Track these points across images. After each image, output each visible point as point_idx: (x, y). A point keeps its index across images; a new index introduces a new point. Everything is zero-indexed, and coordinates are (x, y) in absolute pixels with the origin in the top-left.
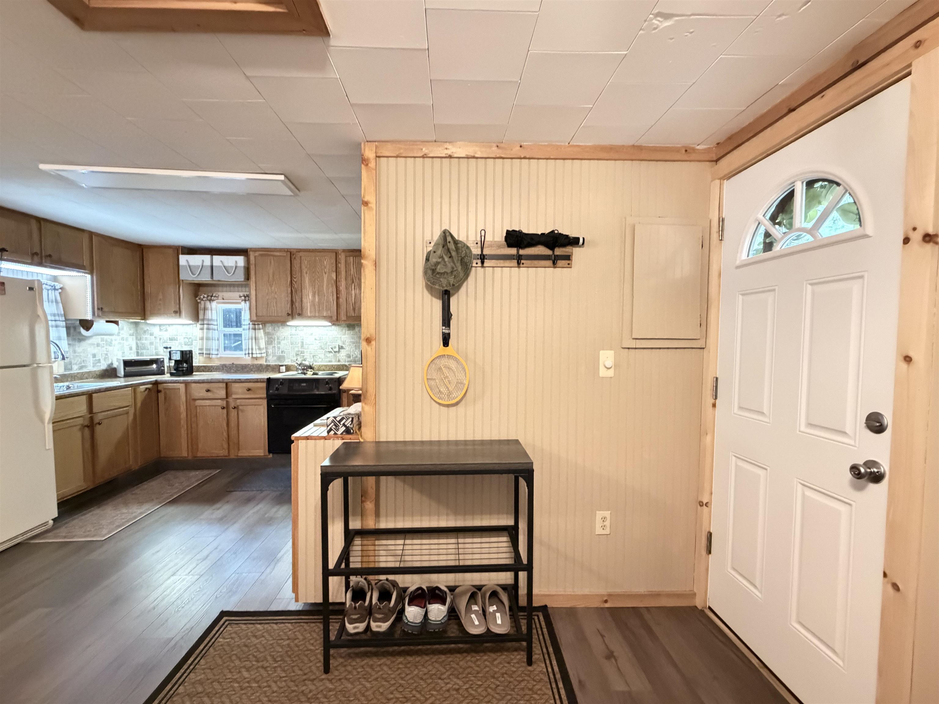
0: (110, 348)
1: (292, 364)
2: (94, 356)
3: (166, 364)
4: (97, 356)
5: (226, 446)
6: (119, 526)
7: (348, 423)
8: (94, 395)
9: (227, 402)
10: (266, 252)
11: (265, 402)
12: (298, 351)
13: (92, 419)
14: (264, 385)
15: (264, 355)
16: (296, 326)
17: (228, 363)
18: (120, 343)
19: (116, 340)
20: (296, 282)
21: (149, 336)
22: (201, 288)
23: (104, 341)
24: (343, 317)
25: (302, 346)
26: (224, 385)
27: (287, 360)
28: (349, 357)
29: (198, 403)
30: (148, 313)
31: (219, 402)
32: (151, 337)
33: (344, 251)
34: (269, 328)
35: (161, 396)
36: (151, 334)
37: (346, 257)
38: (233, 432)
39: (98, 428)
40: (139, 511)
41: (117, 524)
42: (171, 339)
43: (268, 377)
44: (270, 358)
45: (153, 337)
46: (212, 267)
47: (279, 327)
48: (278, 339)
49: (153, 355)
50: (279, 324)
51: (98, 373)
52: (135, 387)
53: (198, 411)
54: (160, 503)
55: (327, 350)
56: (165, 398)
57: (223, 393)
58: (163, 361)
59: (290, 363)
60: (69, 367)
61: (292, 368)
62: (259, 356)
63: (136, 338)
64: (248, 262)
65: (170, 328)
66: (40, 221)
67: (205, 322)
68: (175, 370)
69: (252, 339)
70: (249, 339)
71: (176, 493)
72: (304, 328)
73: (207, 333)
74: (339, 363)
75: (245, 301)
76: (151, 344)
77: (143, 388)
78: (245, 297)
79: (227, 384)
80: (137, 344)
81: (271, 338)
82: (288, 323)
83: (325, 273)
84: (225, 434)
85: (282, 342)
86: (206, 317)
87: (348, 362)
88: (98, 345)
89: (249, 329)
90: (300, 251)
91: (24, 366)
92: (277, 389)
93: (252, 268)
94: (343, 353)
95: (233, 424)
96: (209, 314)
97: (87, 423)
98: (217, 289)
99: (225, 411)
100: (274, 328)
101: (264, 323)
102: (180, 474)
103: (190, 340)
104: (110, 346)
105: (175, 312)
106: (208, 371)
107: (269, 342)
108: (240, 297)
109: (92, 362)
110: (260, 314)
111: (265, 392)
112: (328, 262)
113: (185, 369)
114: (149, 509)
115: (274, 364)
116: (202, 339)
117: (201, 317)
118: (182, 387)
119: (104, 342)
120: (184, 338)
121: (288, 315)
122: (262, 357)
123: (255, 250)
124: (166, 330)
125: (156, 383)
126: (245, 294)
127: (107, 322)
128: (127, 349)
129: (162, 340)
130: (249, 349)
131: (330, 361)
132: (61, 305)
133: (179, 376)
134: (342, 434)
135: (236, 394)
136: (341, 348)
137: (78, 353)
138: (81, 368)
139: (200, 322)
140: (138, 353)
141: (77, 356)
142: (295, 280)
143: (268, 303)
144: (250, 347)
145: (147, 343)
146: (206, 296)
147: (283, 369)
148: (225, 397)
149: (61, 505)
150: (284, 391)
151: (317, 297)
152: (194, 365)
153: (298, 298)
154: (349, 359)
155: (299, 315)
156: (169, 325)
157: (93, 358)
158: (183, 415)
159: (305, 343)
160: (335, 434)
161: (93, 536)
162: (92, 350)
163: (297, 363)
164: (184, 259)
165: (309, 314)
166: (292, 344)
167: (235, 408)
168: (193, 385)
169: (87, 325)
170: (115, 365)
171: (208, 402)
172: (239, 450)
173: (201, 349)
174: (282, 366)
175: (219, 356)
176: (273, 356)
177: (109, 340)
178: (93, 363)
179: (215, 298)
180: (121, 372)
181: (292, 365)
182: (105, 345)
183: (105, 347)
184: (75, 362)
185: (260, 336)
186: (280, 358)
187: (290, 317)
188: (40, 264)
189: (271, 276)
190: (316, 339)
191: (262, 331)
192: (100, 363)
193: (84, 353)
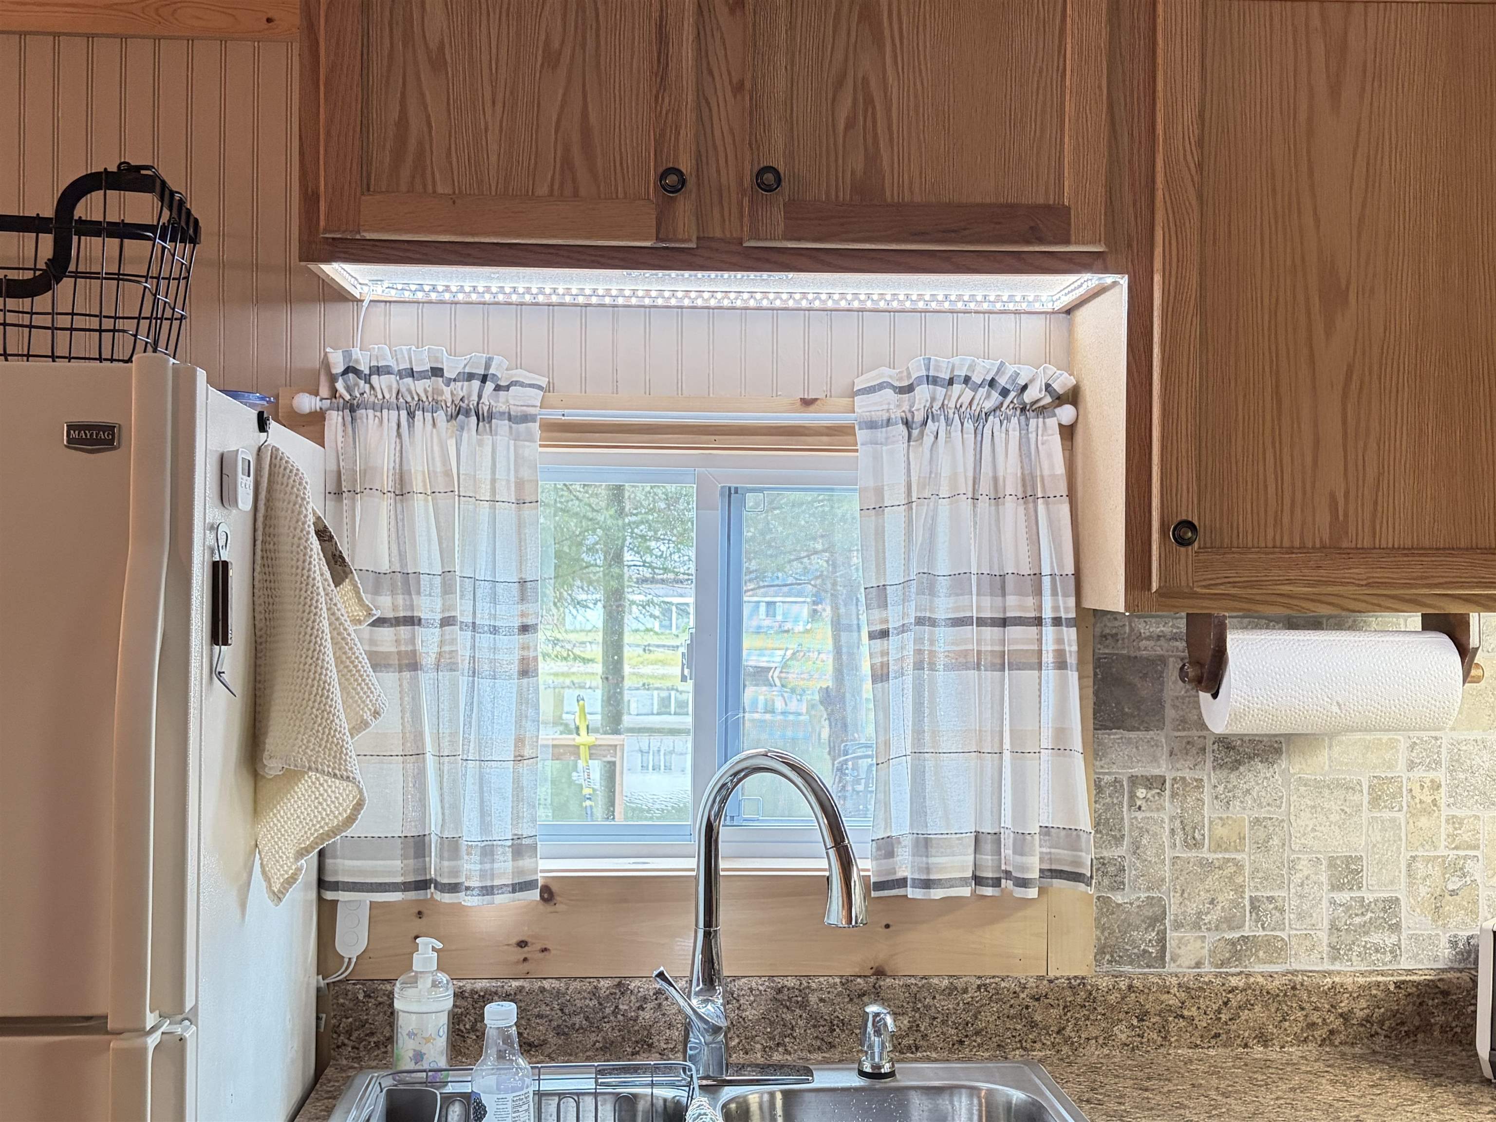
2: (1346, 872)
4: (1369, 877)
23: (1436, 764)
51: (1360, 1008)
60: (1144, 939)
88: (1383, 793)
104: (1488, 802)
109: (1323, 915)
119: (1441, 775)
137: (1219, 846)
138: (1239, 950)
141: (1208, 866)
157: (1336, 887)
162: (1319, 831)
177: (1484, 761)
178: (1334, 927)
182: (1443, 797)
184: (1192, 908)
192: (1396, 928)
193: (1263, 846)
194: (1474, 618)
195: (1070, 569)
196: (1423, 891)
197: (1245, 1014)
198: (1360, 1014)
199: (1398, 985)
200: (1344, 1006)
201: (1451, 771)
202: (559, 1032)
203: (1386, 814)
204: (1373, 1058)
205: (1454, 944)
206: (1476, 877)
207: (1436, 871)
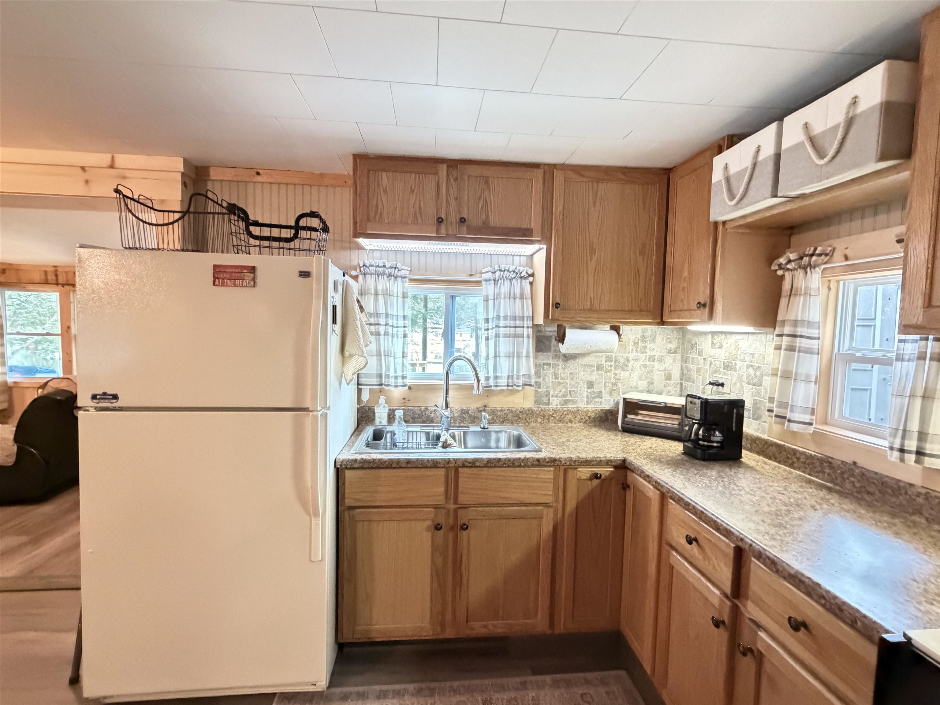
0: (624, 375)
2: (591, 385)
4: (596, 386)
19: (636, 360)
21: (697, 356)
23: (612, 361)
26: (730, 549)
30: (666, 310)
32: (699, 357)
36: (700, 354)
42: (726, 367)
45: (702, 358)
46: (778, 157)
51: (593, 415)
53: (674, 579)
60: (545, 399)
63: (682, 357)
65: (727, 343)
67: (788, 330)
73: (788, 359)
77: (585, 472)
80: (681, 370)
86: (792, 316)
88: (599, 367)
96: (798, 308)
98: (834, 227)
103: (758, 373)
104: (623, 370)
105: (701, 305)
109: (585, 394)
113: (715, 444)
116: (773, 373)
117: (780, 315)
119: (613, 364)
120: (748, 367)
125: (624, 467)
128: (658, 378)
129: (712, 366)
130: (905, 431)
132: (530, 303)
137: (562, 379)
138: (566, 402)
139: (776, 331)
140: (681, 385)
141: (560, 383)
146: (794, 256)
148: (730, 589)
157: (588, 388)
162: (585, 376)
164: (720, 166)
169: (560, 333)
173: (767, 402)
175: (810, 430)
177: (622, 360)
178: (587, 397)
180: (620, 421)
182: (613, 368)
183: (613, 372)
184: (556, 393)
192: (601, 398)
193: (572, 379)
194: (621, 327)
195: (531, 315)
196: (608, 389)
197: (567, 416)
198: (593, 416)
199: (601, 410)
200: (589, 414)
201: (615, 362)
202: (412, 418)
203: (600, 372)
204: (595, 426)
205: (614, 401)
206: (620, 386)
207: (610, 385)
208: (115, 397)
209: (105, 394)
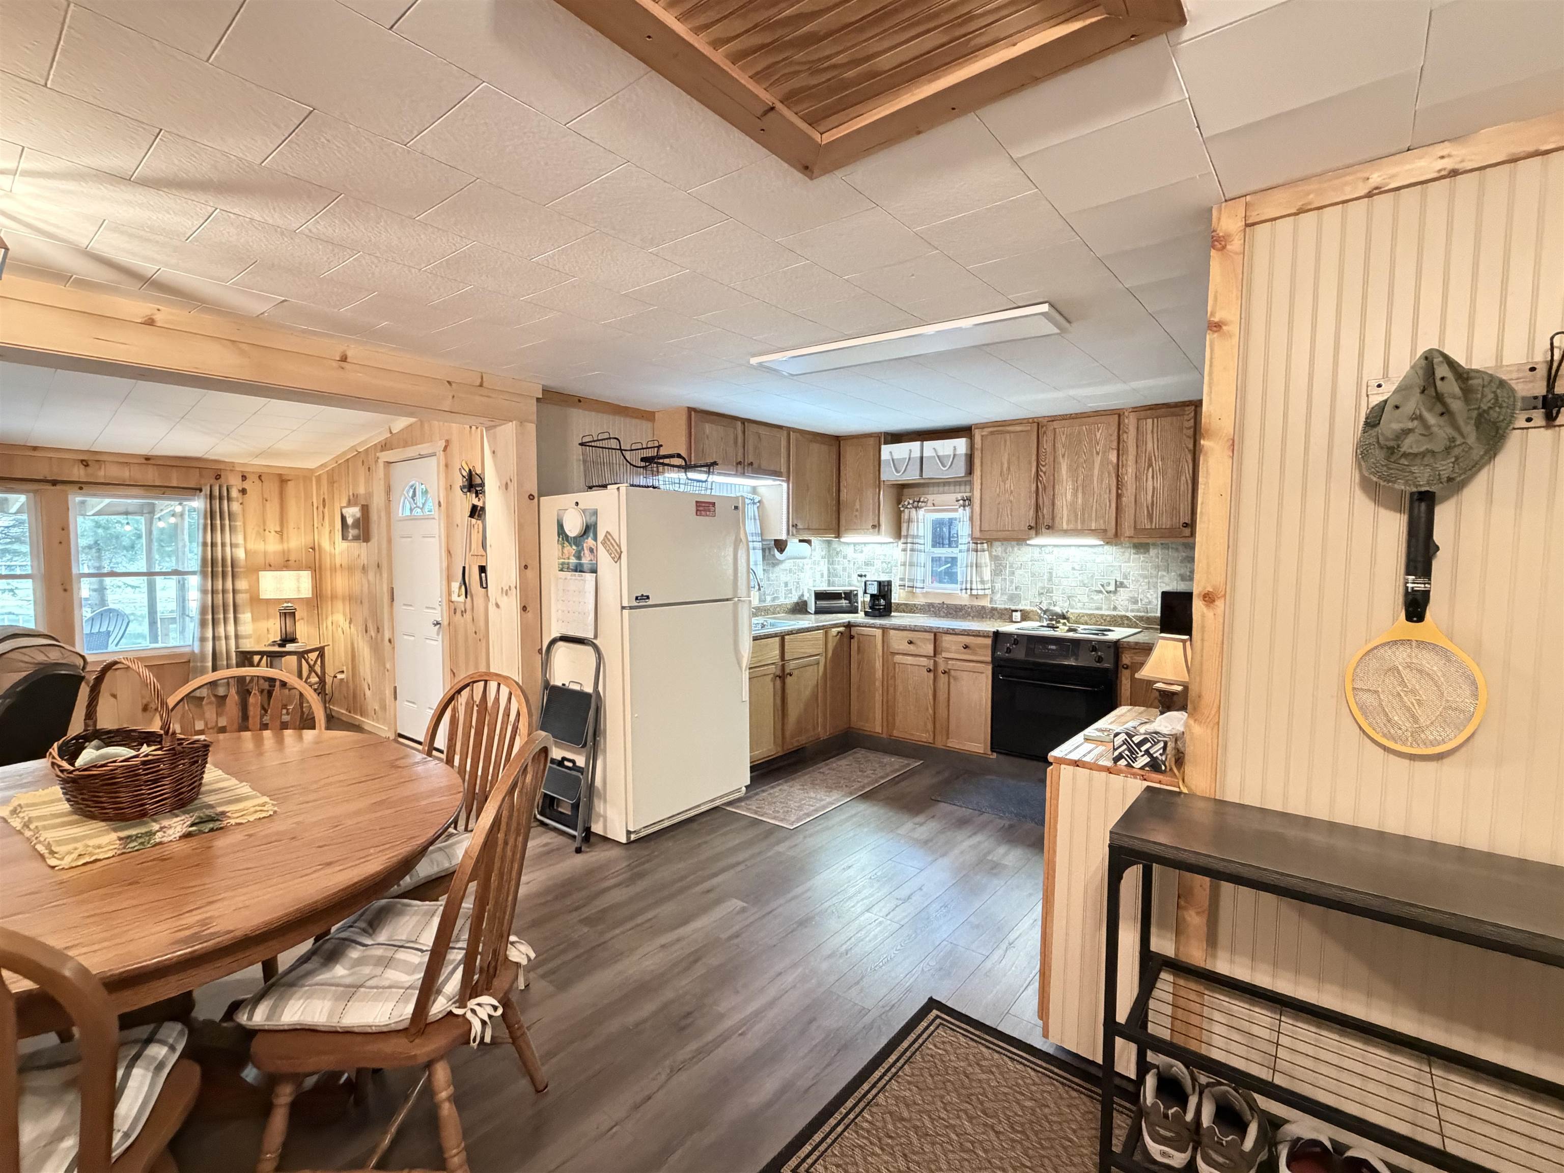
0: (802, 575)
1: (1032, 608)
3: (860, 599)
4: (788, 586)
5: (930, 726)
6: (808, 815)
7: (1157, 751)
8: (786, 637)
9: (935, 661)
10: (999, 427)
11: (989, 669)
12: (1043, 588)
13: (783, 666)
14: (989, 641)
15: (988, 592)
16: (1041, 546)
17: (937, 601)
18: (811, 568)
19: (807, 564)
20: (1045, 473)
21: (842, 559)
22: (906, 491)
23: (797, 566)
24: (1127, 529)
25: (1050, 580)
26: (932, 636)
27: (1023, 602)
28: (1136, 602)
29: (898, 658)
30: (842, 529)
31: (924, 661)
32: (845, 560)
33: (1135, 410)
34: (998, 549)
35: (854, 643)
36: (845, 557)
37: (1138, 420)
38: (942, 711)
39: (789, 680)
40: (828, 800)
41: (806, 811)
42: (867, 564)
43: (994, 630)
44: (997, 597)
45: (847, 560)
46: (922, 458)
47: (1013, 547)
48: (1011, 567)
49: (845, 586)
50: (1014, 543)
51: (789, 607)
52: (826, 629)
53: (897, 670)
54: (851, 794)
55: (1094, 588)
56: (859, 647)
57: (929, 649)
58: (857, 595)
59: (1028, 608)
60: (764, 597)
61: (1031, 615)
62: (980, 592)
63: (829, 561)
64: (972, 447)
65: (866, 549)
66: (744, 421)
67: (909, 540)
68: (871, 608)
69: (972, 566)
70: (967, 566)
71: (869, 784)
72: (1055, 549)
73: (911, 556)
74: (1115, 613)
75: (964, 506)
76: (844, 569)
77: (835, 631)
78: (964, 500)
79: (936, 635)
80: (829, 570)
81: (1001, 564)
82: (1028, 542)
83: (1098, 453)
84: (931, 711)
85: (1018, 572)
86: (911, 532)
87: (1132, 611)
88: (791, 571)
89: (968, 550)
90: (1053, 419)
91: (727, 600)
92: (1009, 650)
93: (977, 455)
94: (1123, 594)
95: (942, 696)
96: (913, 530)
97: (779, 673)
98: (926, 489)
99: (931, 675)
100: (1006, 549)
101: (990, 542)
102: (872, 756)
103: (889, 566)
104: (802, 572)
105: (874, 527)
106: (910, 612)
107: (997, 572)
108: (958, 501)
109: (784, 592)
110: (986, 527)
111: (989, 652)
112: (1103, 433)
113: (882, 607)
114: (838, 800)
115: (1003, 606)
116: (904, 564)
117: (904, 533)
118: (878, 633)
119: (797, 568)
120: (883, 563)
121: (1031, 528)
122: (985, 595)
123: (982, 426)
124: (862, 552)
125: (849, 626)
126: (965, 495)
127: (801, 541)
129: (856, 565)
130: (966, 581)
131: (1098, 609)
132: (758, 522)
133: (874, 616)
134: (1142, 768)
135: (948, 651)
136: (1119, 585)
137: (772, 581)
138: (775, 599)
139: (903, 540)
140: (829, 581)
141: (771, 584)
142: (1043, 469)
143: (998, 510)
144: (969, 579)
145: (839, 568)
146: (911, 502)
147: (1017, 616)
148: (932, 654)
149: (753, 769)
150: (1020, 654)
151: (1080, 495)
152: (893, 601)
153: (1047, 502)
154: (1135, 607)
155: (1048, 527)
156: (865, 544)
157: (785, 587)
158: (879, 674)
159: (1054, 575)
160: (1129, 765)
161: (782, 820)
162: (784, 578)
163: (1041, 609)
164: (887, 451)
165: (1065, 527)
166: (1033, 575)
167: (945, 673)
168: (892, 632)
169: (780, 545)
170: (805, 598)
171: (909, 660)
172: (948, 738)
173: (902, 579)
174: (1016, 611)
175: (925, 590)
176: (1002, 594)
177: (802, 565)
178: (785, 594)
179: (923, 504)
180: (812, 608)
181: (1032, 611)
182: (797, 571)
183: (797, 574)
184: (769, 592)
185: (983, 561)
186: (1012, 598)
187: (1033, 532)
188: (743, 474)
189: (1006, 465)
190: (1073, 569)
191: (987, 553)
192: (792, 593)
193: (777, 581)
194: (812, 540)
196: (795, 587)
197: (777, 609)
199: (793, 603)
203: (791, 574)
205: (798, 596)
206: (801, 584)
207: (796, 584)
208: (648, 597)
209: (642, 595)
